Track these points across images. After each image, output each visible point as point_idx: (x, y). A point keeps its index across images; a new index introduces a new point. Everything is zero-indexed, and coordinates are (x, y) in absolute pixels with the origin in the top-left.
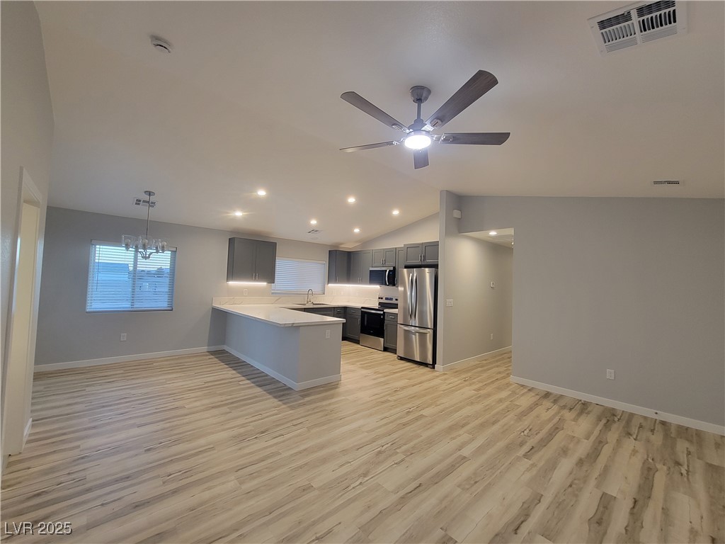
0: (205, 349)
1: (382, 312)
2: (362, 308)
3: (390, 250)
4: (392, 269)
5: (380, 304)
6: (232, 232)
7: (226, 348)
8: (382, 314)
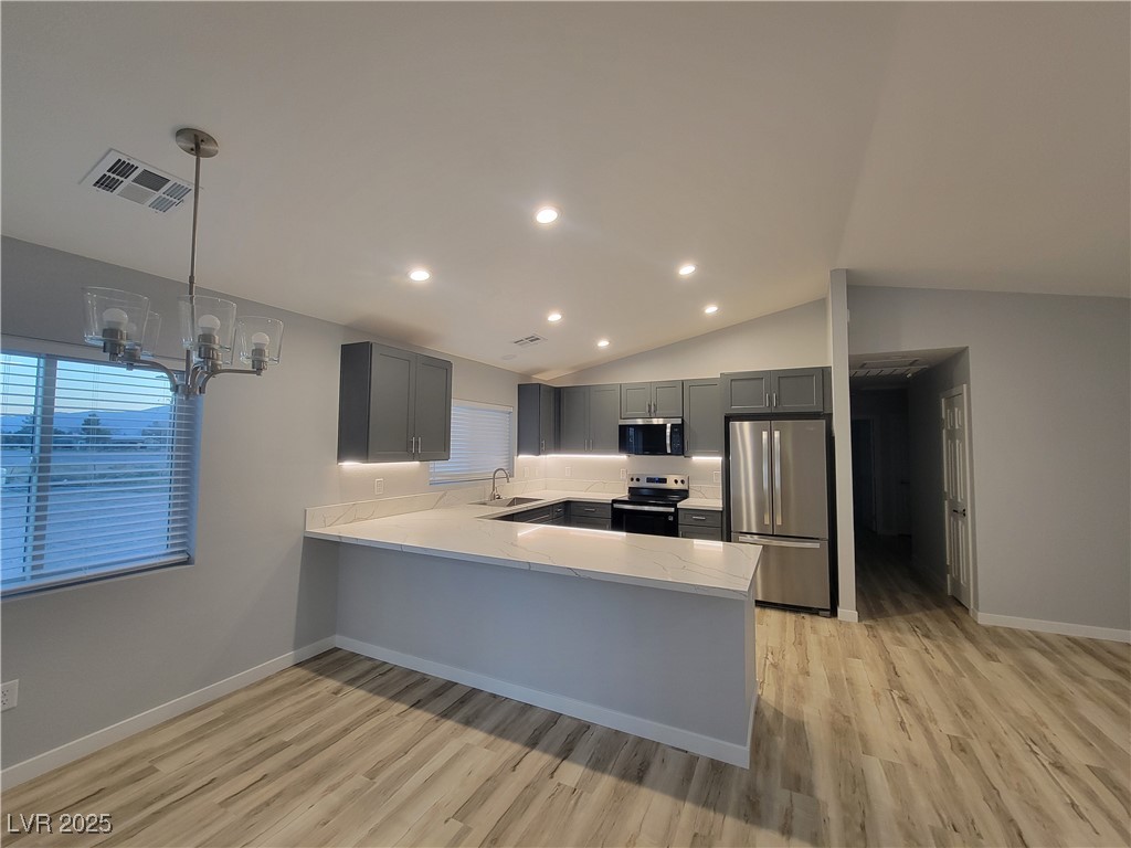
0: (288, 657)
1: (672, 510)
2: (614, 501)
3: (671, 385)
4: (679, 421)
5: (631, 490)
6: (349, 328)
7: (338, 642)
8: (670, 514)
